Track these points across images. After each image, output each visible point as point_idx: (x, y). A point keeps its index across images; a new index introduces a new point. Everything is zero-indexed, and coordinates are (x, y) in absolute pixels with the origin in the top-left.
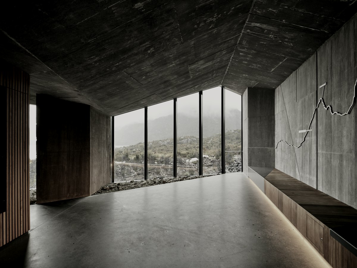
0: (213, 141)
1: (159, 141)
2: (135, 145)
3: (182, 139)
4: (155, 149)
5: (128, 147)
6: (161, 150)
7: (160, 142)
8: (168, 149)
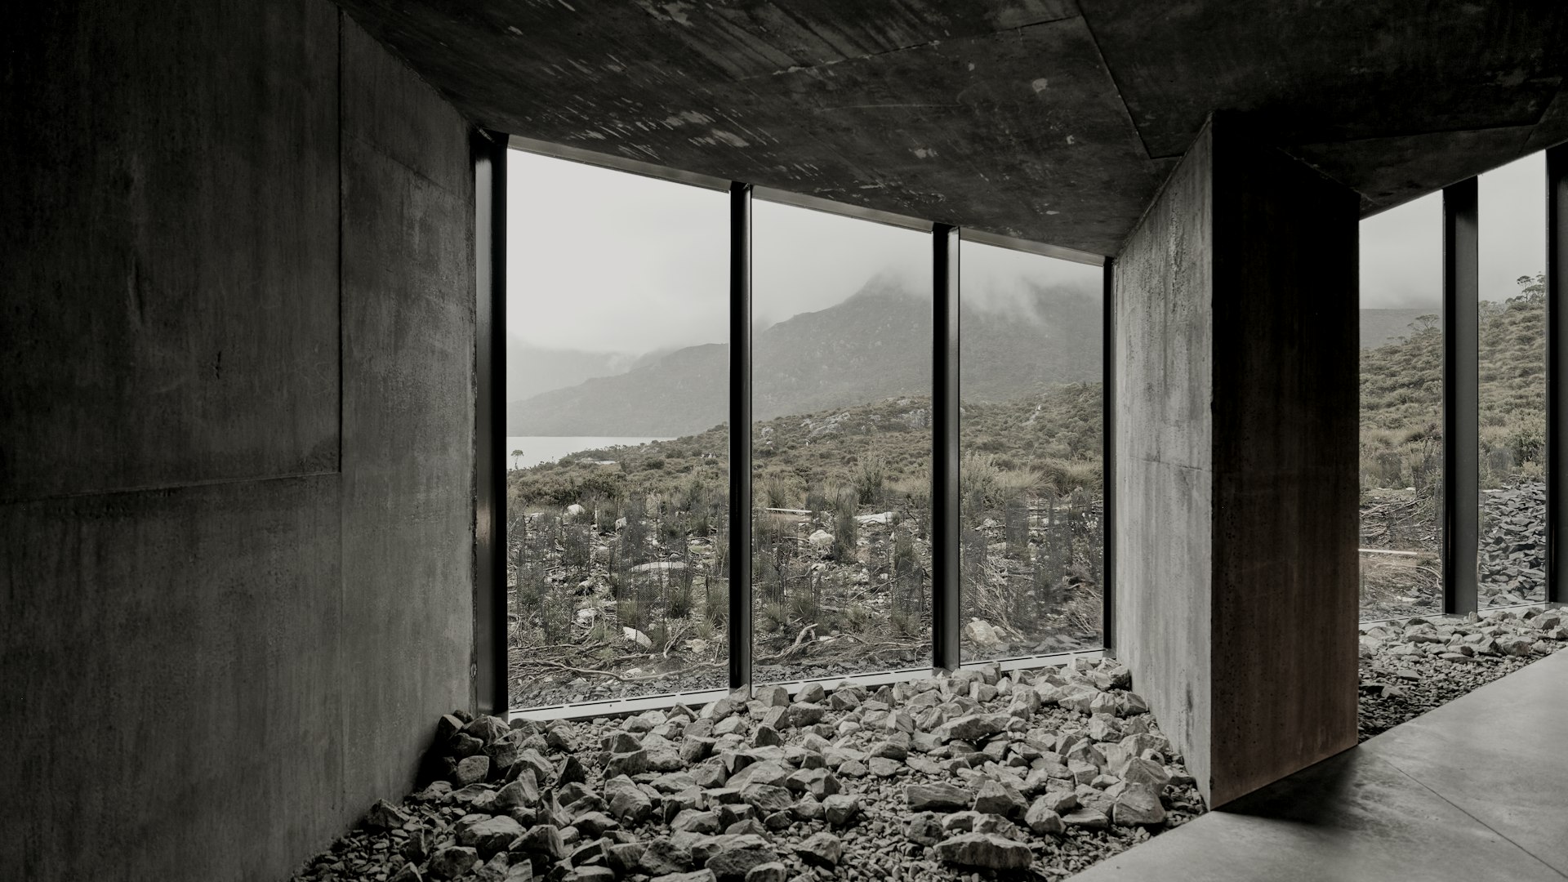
0: (1047, 416)
1: (803, 418)
2: (700, 437)
3: (905, 411)
4: (793, 452)
5: (670, 442)
6: (822, 456)
7: (808, 421)
8: (850, 452)
